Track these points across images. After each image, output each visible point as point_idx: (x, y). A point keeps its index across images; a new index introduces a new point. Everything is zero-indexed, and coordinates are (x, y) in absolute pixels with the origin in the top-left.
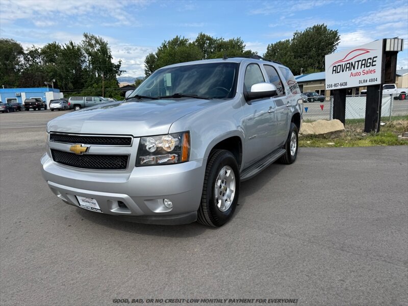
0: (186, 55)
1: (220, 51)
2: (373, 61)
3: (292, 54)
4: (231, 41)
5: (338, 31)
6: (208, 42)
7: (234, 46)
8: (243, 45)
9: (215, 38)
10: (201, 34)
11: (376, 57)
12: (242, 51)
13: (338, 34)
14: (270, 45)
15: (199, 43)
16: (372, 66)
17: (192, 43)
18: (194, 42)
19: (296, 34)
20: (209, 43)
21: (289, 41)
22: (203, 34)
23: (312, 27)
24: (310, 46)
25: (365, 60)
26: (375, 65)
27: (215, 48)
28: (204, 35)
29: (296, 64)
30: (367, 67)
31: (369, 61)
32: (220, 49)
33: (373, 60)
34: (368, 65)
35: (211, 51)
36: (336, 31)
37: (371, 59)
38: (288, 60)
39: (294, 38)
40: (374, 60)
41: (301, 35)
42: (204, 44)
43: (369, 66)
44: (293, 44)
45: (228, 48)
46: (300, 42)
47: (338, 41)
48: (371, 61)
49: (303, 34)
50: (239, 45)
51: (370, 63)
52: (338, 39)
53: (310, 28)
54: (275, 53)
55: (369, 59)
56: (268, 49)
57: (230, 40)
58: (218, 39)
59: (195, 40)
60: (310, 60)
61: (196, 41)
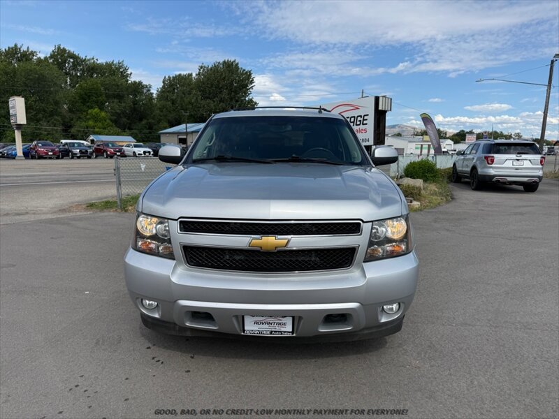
0: (37, 76)
1: (92, 77)
2: (364, 120)
3: (199, 93)
4: (109, 65)
5: (252, 72)
6: (72, 60)
7: (114, 72)
8: (129, 72)
9: (82, 56)
10: (59, 48)
11: (368, 115)
12: (127, 81)
13: (252, 76)
14: (167, 77)
15: (56, 60)
16: (363, 124)
17: (42, 58)
18: (46, 58)
19: (201, 67)
20: (73, 63)
21: (191, 75)
22: (62, 47)
23: (221, 62)
24: (221, 86)
25: (354, 117)
26: (366, 124)
27: (83, 71)
28: (64, 50)
29: (204, 106)
30: (356, 125)
31: (359, 119)
32: (92, 74)
33: (364, 118)
34: (358, 123)
35: (76, 74)
36: (250, 72)
37: (361, 116)
38: (193, 101)
39: (199, 73)
40: (366, 118)
41: (208, 70)
42: (65, 62)
43: (359, 125)
44: (198, 80)
45: (104, 73)
46: (208, 79)
47: (253, 84)
48: (362, 119)
49: (211, 69)
50: (122, 72)
51: (360, 121)
52: (252, 82)
53: (219, 63)
54: (174, 89)
55: (358, 116)
56: (164, 82)
57: (106, 63)
58: (88, 58)
59: (48, 55)
60: (221, 104)
61: (51, 57)
